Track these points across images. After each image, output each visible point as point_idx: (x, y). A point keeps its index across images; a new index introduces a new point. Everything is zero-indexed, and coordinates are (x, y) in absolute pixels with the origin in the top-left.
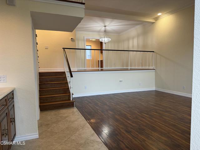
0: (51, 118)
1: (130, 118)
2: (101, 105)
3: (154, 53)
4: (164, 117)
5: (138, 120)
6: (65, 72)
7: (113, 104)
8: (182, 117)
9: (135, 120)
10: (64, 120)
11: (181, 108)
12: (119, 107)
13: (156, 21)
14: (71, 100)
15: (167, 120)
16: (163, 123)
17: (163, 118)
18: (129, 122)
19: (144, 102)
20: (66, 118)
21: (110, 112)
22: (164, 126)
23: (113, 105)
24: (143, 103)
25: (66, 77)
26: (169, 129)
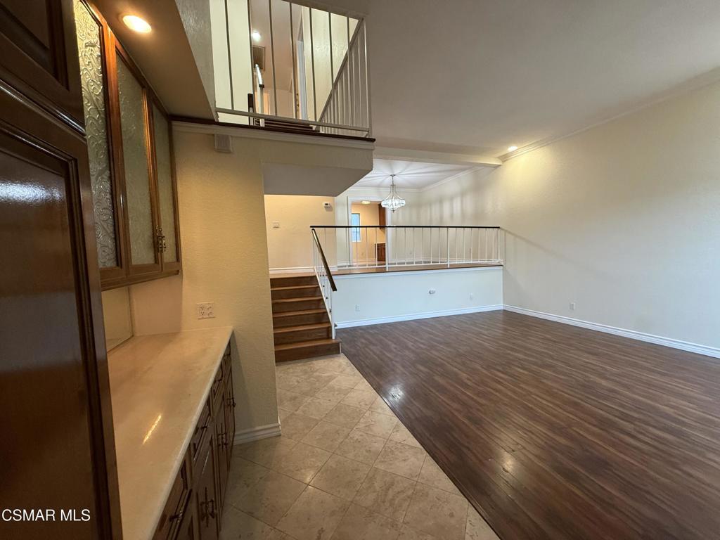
0: (298, 382)
1: (469, 383)
2: (395, 348)
3: (499, 230)
4: (545, 381)
5: (489, 389)
6: (315, 276)
7: (422, 346)
8: (585, 380)
9: (481, 389)
10: (326, 388)
11: (576, 357)
12: (436, 353)
13: (503, 162)
14: (333, 338)
15: (556, 391)
16: (549, 398)
17: (543, 383)
18: (468, 393)
19: (487, 339)
20: (329, 381)
21: (422, 368)
22: (551, 405)
23: (422, 349)
24: (487, 345)
25: (319, 287)
26: (565, 413)
